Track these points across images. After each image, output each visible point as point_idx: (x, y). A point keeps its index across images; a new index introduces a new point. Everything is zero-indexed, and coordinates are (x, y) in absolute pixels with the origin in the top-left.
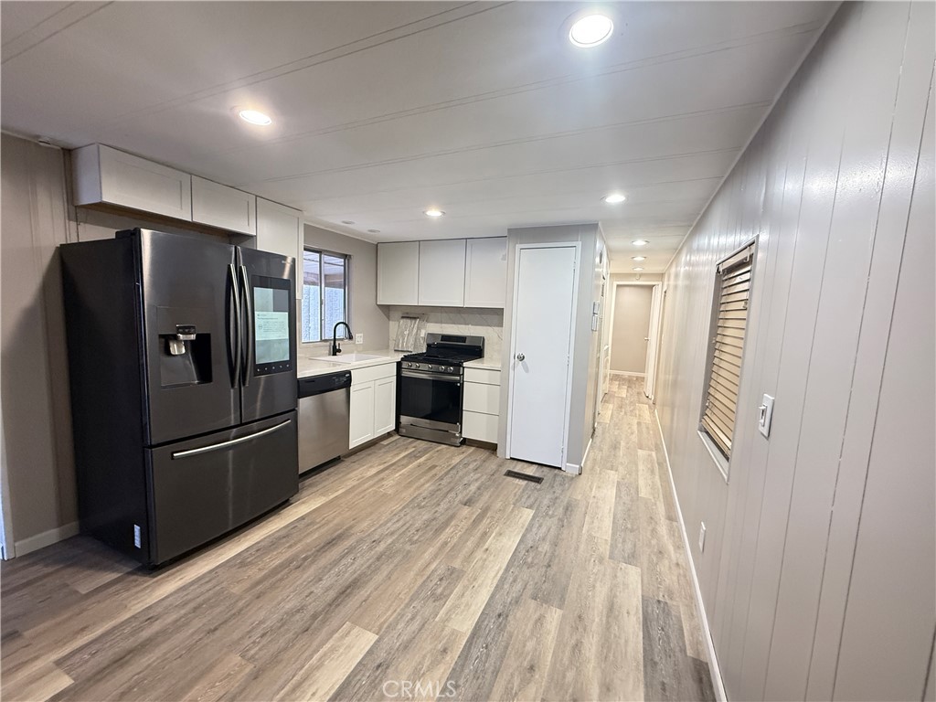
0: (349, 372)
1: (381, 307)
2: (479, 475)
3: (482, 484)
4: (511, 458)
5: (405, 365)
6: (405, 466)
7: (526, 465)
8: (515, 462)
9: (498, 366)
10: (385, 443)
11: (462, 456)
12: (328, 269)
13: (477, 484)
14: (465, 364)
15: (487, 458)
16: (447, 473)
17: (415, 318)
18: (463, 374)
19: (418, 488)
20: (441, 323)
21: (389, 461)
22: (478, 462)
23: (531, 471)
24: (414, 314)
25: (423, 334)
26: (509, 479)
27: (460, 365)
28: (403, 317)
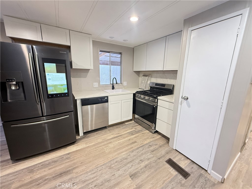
0: (107, 97)
1: (136, 72)
2: (152, 156)
3: (150, 163)
4: (176, 150)
5: (137, 94)
6: (124, 138)
7: (183, 158)
8: (178, 153)
9: (173, 101)
10: (126, 123)
11: (152, 140)
12: (113, 59)
13: (147, 163)
14: (158, 98)
15: (163, 145)
16: (138, 148)
17: (147, 76)
18: (157, 102)
19: (118, 154)
20: (157, 78)
21: (121, 133)
22: (157, 146)
23: (183, 164)
24: (147, 74)
25: (149, 82)
26: (168, 166)
27: (156, 98)
28: (143, 76)
